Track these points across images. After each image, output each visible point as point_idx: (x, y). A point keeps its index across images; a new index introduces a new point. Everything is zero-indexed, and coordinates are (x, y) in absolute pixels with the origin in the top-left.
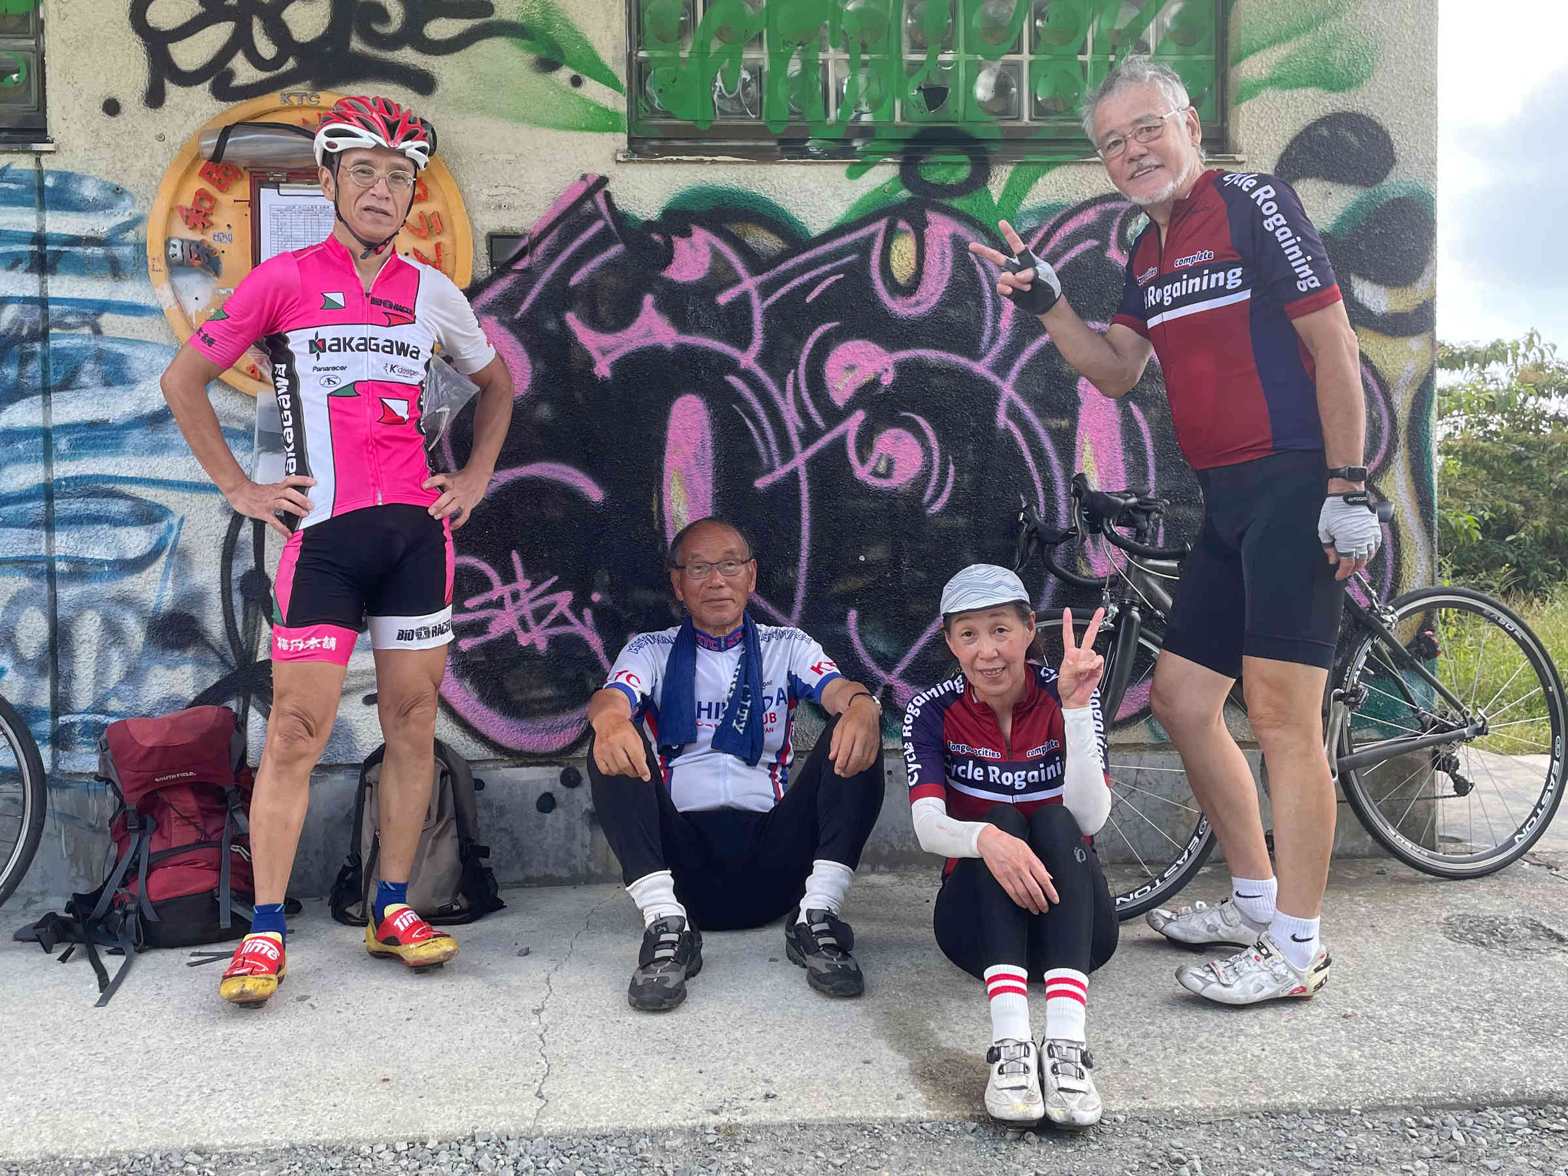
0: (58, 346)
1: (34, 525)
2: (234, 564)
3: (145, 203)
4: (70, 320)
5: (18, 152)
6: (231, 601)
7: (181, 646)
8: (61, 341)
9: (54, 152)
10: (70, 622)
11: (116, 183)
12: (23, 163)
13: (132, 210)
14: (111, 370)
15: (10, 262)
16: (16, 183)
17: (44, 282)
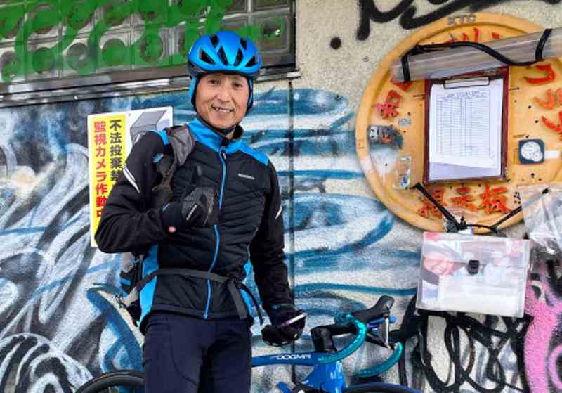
0: (299, 202)
3: (354, 104)
4: (307, 184)
5: (279, 79)
8: (301, 198)
9: (299, 77)
11: (337, 92)
12: (282, 86)
13: (346, 110)
14: (331, 215)
15: (272, 149)
16: (277, 99)
17: (292, 161)
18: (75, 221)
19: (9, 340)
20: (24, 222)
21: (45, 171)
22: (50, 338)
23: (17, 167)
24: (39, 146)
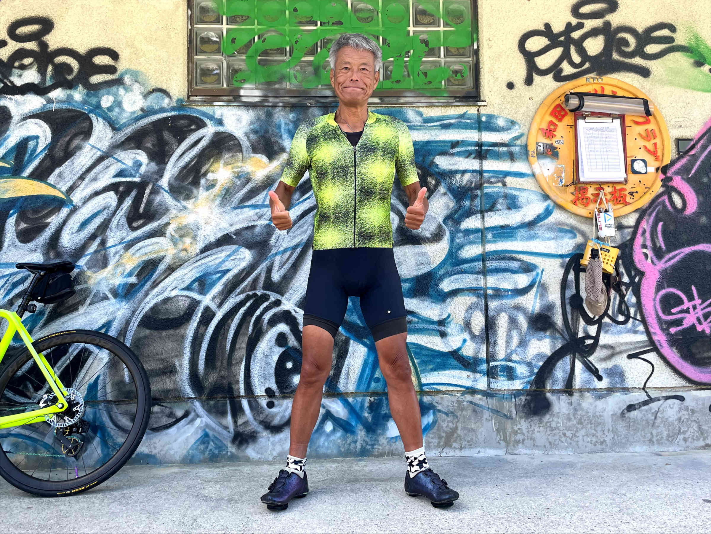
0: (487, 192)
1: (478, 273)
2: (566, 291)
3: (524, 127)
4: (493, 180)
5: (471, 106)
6: (565, 308)
7: (544, 330)
8: (489, 189)
9: (486, 105)
10: (494, 318)
11: (512, 119)
12: (473, 111)
13: (519, 131)
14: (511, 202)
15: (467, 154)
16: (470, 120)
17: (481, 163)
18: (306, 200)
19: (242, 297)
20: (259, 199)
21: (278, 160)
22: (282, 295)
23: (252, 155)
24: (273, 139)
